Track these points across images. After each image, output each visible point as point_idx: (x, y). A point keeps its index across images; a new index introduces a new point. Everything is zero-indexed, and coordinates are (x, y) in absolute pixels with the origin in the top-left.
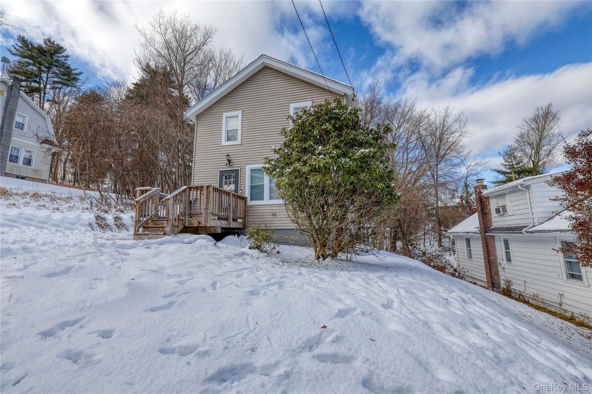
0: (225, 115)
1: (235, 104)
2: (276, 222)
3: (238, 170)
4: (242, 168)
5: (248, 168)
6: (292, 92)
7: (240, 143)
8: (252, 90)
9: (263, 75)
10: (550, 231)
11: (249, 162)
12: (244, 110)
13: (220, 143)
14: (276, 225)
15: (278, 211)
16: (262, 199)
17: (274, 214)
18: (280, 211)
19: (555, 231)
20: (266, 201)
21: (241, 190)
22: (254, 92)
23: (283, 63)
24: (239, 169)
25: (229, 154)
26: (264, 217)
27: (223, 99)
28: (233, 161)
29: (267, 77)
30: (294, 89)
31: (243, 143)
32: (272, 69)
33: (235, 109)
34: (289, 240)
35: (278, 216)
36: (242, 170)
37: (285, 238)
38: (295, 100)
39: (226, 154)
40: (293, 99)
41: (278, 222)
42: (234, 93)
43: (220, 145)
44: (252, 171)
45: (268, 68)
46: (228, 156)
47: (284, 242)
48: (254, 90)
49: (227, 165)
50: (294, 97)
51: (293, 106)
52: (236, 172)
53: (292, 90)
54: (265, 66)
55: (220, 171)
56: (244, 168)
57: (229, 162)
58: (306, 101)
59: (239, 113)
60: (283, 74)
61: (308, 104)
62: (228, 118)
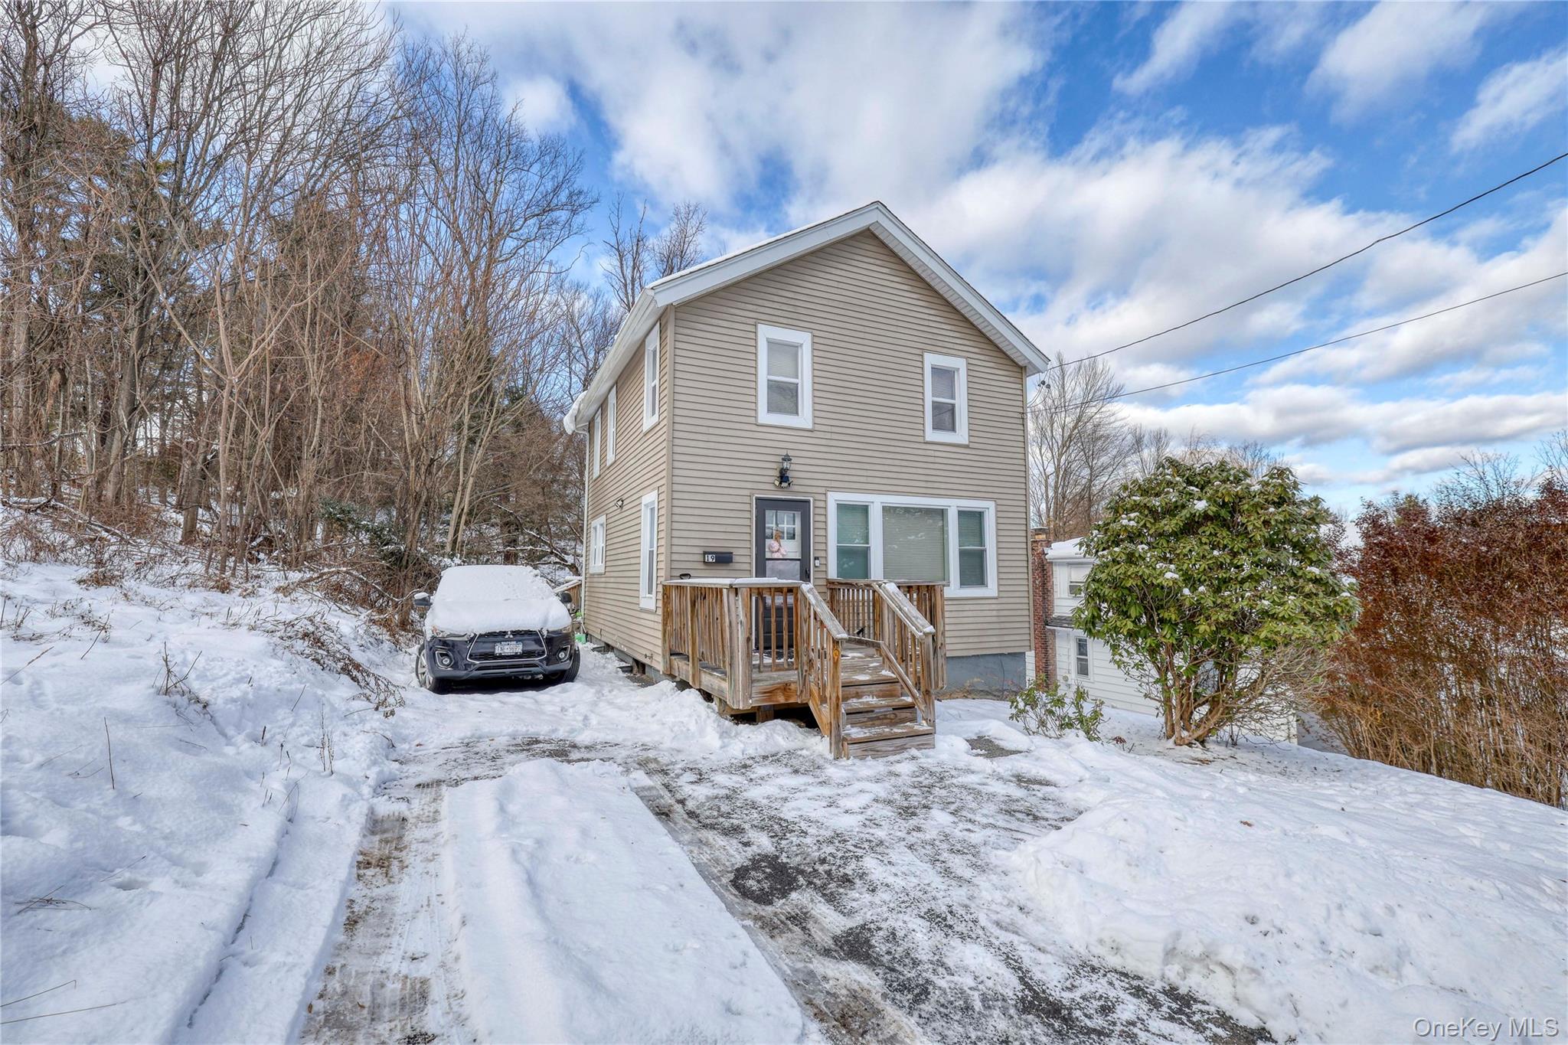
0: (765, 332)
1: (791, 309)
3: (809, 502)
4: (818, 497)
5: (834, 498)
6: (926, 323)
7: (811, 427)
8: (835, 284)
9: (861, 252)
11: (834, 484)
12: (817, 333)
13: (752, 413)
21: (818, 558)
22: (839, 291)
23: (922, 244)
24: (812, 500)
25: (790, 453)
27: (755, 280)
28: (793, 474)
29: (872, 261)
30: (930, 318)
31: (819, 427)
32: (883, 245)
33: (790, 322)
36: (818, 504)
38: (935, 346)
39: (784, 452)
40: (928, 341)
42: (785, 273)
43: (752, 420)
44: (842, 508)
45: (875, 237)
46: (787, 459)
48: (840, 285)
49: (777, 483)
50: (930, 336)
51: (931, 360)
52: (801, 507)
53: (926, 317)
54: (868, 229)
55: (757, 499)
56: (822, 497)
57: (783, 477)
58: (955, 356)
59: (803, 339)
60: (907, 270)
61: (959, 364)
62: (771, 343)
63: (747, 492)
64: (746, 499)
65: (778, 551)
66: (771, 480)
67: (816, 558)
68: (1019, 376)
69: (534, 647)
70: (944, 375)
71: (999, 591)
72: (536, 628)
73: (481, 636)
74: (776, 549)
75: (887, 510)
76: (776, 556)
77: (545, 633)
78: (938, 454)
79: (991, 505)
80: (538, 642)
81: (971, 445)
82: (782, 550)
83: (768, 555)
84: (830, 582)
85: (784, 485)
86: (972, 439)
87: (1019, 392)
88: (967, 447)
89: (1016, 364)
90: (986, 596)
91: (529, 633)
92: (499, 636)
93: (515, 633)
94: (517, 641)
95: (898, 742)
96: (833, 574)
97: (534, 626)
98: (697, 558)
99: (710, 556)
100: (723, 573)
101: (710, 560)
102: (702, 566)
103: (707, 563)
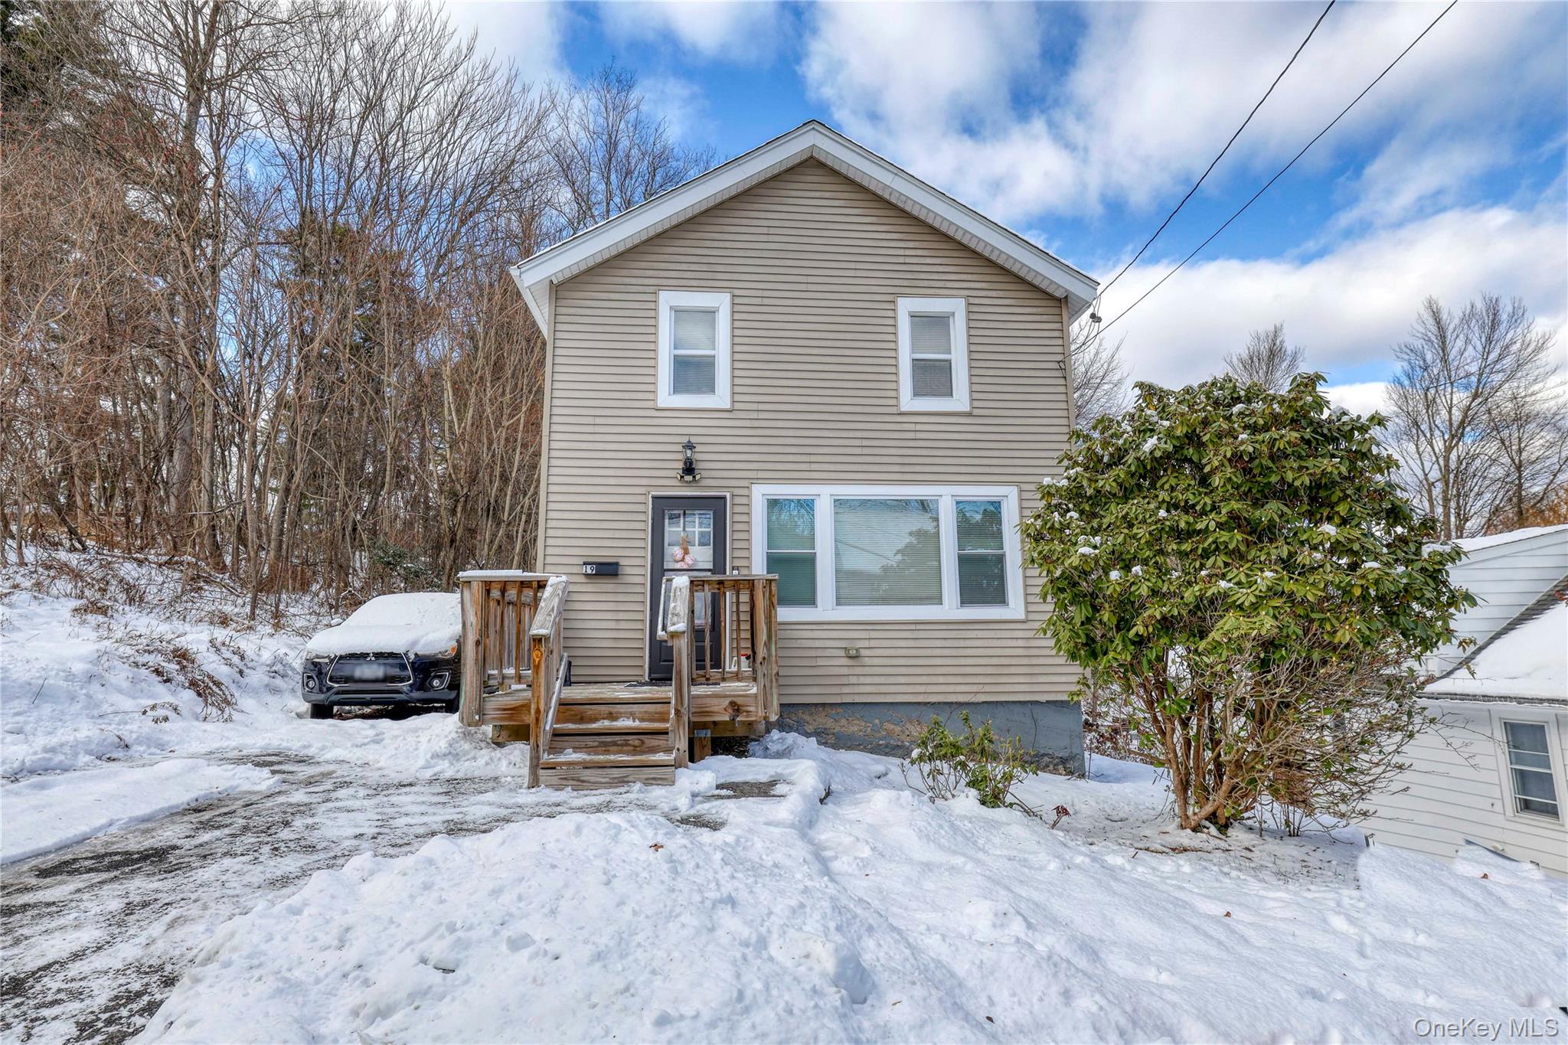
0: (668, 300)
1: (704, 268)
2: (862, 680)
3: (724, 498)
4: (737, 492)
5: (760, 494)
6: (901, 260)
7: (728, 406)
8: (765, 230)
9: (801, 186)
10: (1486, 698)
11: (761, 475)
12: (737, 292)
13: (650, 396)
14: (863, 689)
15: (866, 644)
16: (811, 601)
17: (853, 653)
18: (873, 643)
19: (1504, 698)
20: (825, 608)
21: (738, 568)
22: (771, 238)
23: (882, 163)
24: (728, 495)
25: (694, 440)
26: (820, 662)
27: (657, 241)
28: (701, 465)
29: (817, 194)
30: (908, 252)
31: (737, 406)
32: (834, 172)
33: (703, 283)
34: (903, 737)
35: (867, 661)
36: (737, 500)
37: (890, 734)
38: (914, 288)
39: (685, 440)
40: (906, 283)
41: (868, 680)
42: (696, 227)
43: (650, 404)
44: (773, 504)
45: (822, 165)
46: (690, 446)
47: (887, 746)
48: (772, 231)
49: (680, 476)
50: (909, 276)
51: (906, 306)
52: (716, 506)
53: (901, 252)
54: (812, 157)
55: (654, 498)
56: (744, 492)
57: (689, 469)
58: (947, 296)
59: (721, 302)
60: (870, 197)
61: (955, 306)
62: (678, 312)
63: (642, 490)
64: (641, 499)
65: (681, 559)
66: (673, 473)
67: (733, 568)
68: (1056, 311)
69: (396, 671)
70: (933, 325)
71: (1027, 612)
72: (401, 650)
73: (341, 657)
74: (679, 557)
75: (839, 503)
76: (678, 566)
77: (412, 657)
78: (919, 427)
79: (1012, 492)
80: (403, 667)
81: (976, 412)
82: (689, 558)
83: (667, 565)
85: (692, 478)
86: (976, 404)
87: (1057, 334)
88: (969, 415)
89: (1049, 296)
90: (1004, 617)
91: (392, 655)
92: (361, 657)
93: (379, 656)
94: (379, 664)
95: (616, 772)
97: (399, 649)
98: (576, 570)
99: (589, 567)
100: (610, 587)
101: (589, 572)
102: (583, 579)
103: (587, 575)
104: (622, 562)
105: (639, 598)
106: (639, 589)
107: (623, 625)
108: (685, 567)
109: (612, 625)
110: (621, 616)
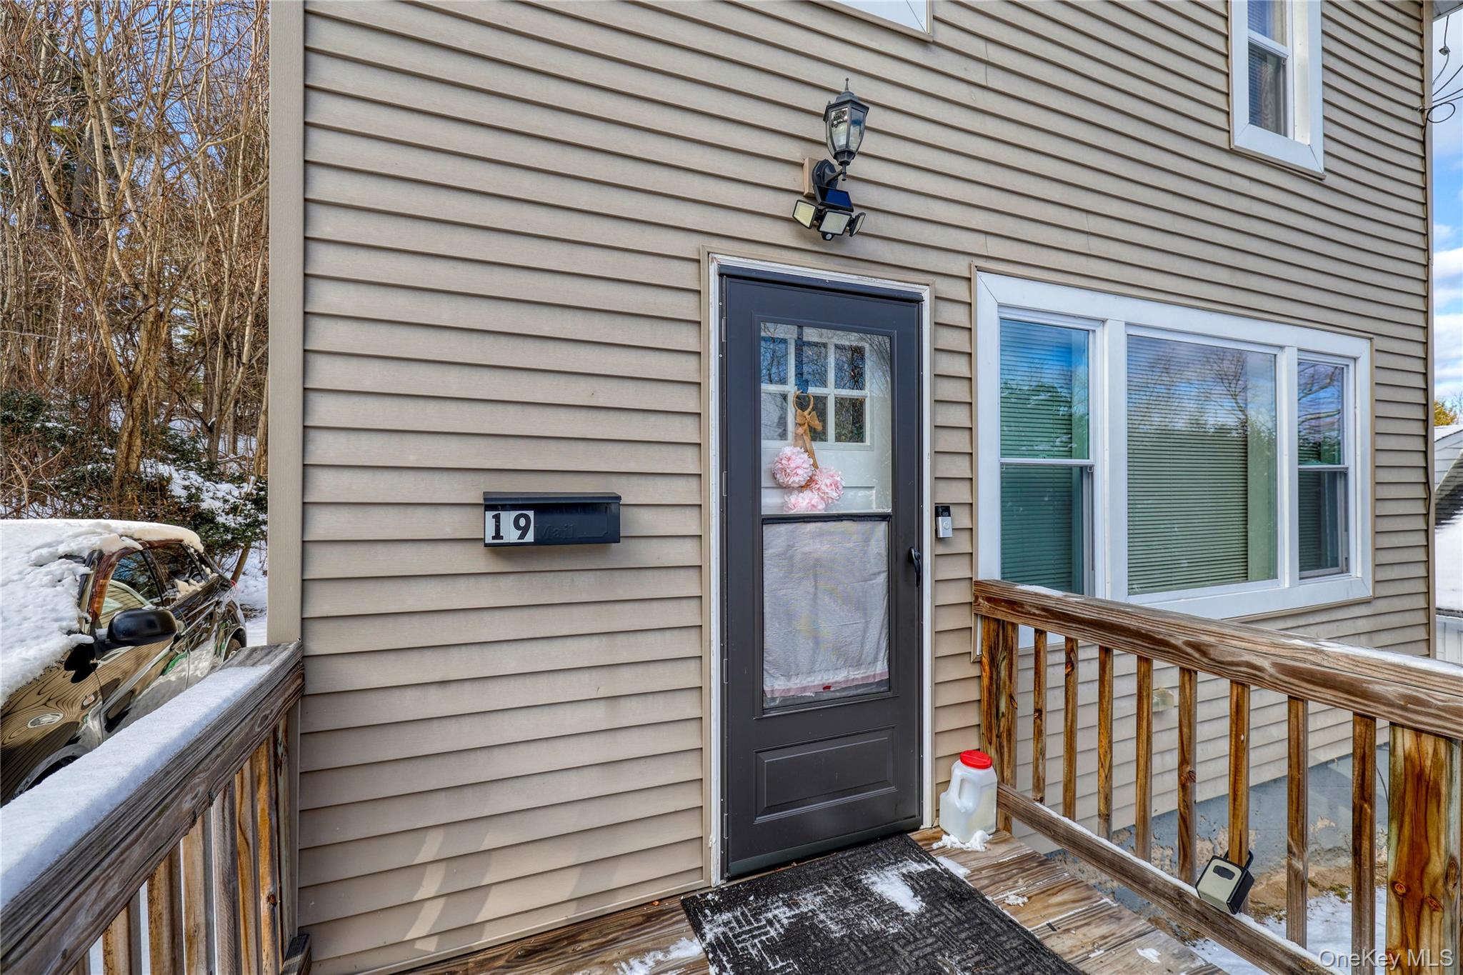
3: (916, 301)
5: (993, 303)
7: (922, 25)
11: (993, 248)
24: (926, 295)
31: (942, 33)
49: (806, 213)
55: (727, 275)
56: (961, 294)
63: (686, 245)
64: (683, 275)
65: (809, 484)
67: (942, 510)
71: (1375, 583)
74: (800, 477)
76: (802, 503)
81: (1330, 180)
82: (823, 482)
83: (771, 502)
84: (981, 590)
85: (834, 222)
86: (1328, 163)
96: (989, 566)
98: (449, 524)
99: (508, 518)
100: (584, 586)
101: (510, 535)
102: (477, 560)
103: (499, 548)
104: (630, 493)
105: (687, 614)
106: (685, 585)
107: (632, 713)
108: (820, 509)
109: (596, 717)
110: (627, 682)
